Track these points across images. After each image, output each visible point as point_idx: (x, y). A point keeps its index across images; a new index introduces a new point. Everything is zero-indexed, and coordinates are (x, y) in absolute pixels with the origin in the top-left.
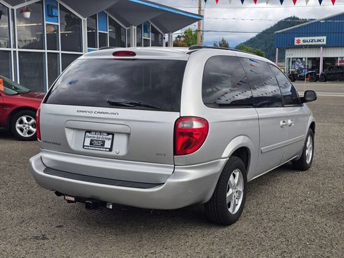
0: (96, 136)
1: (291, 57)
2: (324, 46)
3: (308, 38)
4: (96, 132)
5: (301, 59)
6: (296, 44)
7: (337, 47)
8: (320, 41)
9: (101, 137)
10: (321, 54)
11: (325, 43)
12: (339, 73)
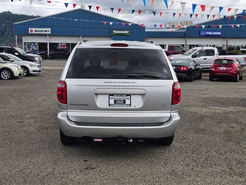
0: (118, 98)
1: (27, 42)
2: (50, 35)
3: (39, 29)
4: (117, 95)
5: (34, 43)
6: (30, 32)
7: (58, 36)
8: (46, 31)
9: (122, 98)
10: (48, 40)
11: (50, 33)
12: (61, 54)
